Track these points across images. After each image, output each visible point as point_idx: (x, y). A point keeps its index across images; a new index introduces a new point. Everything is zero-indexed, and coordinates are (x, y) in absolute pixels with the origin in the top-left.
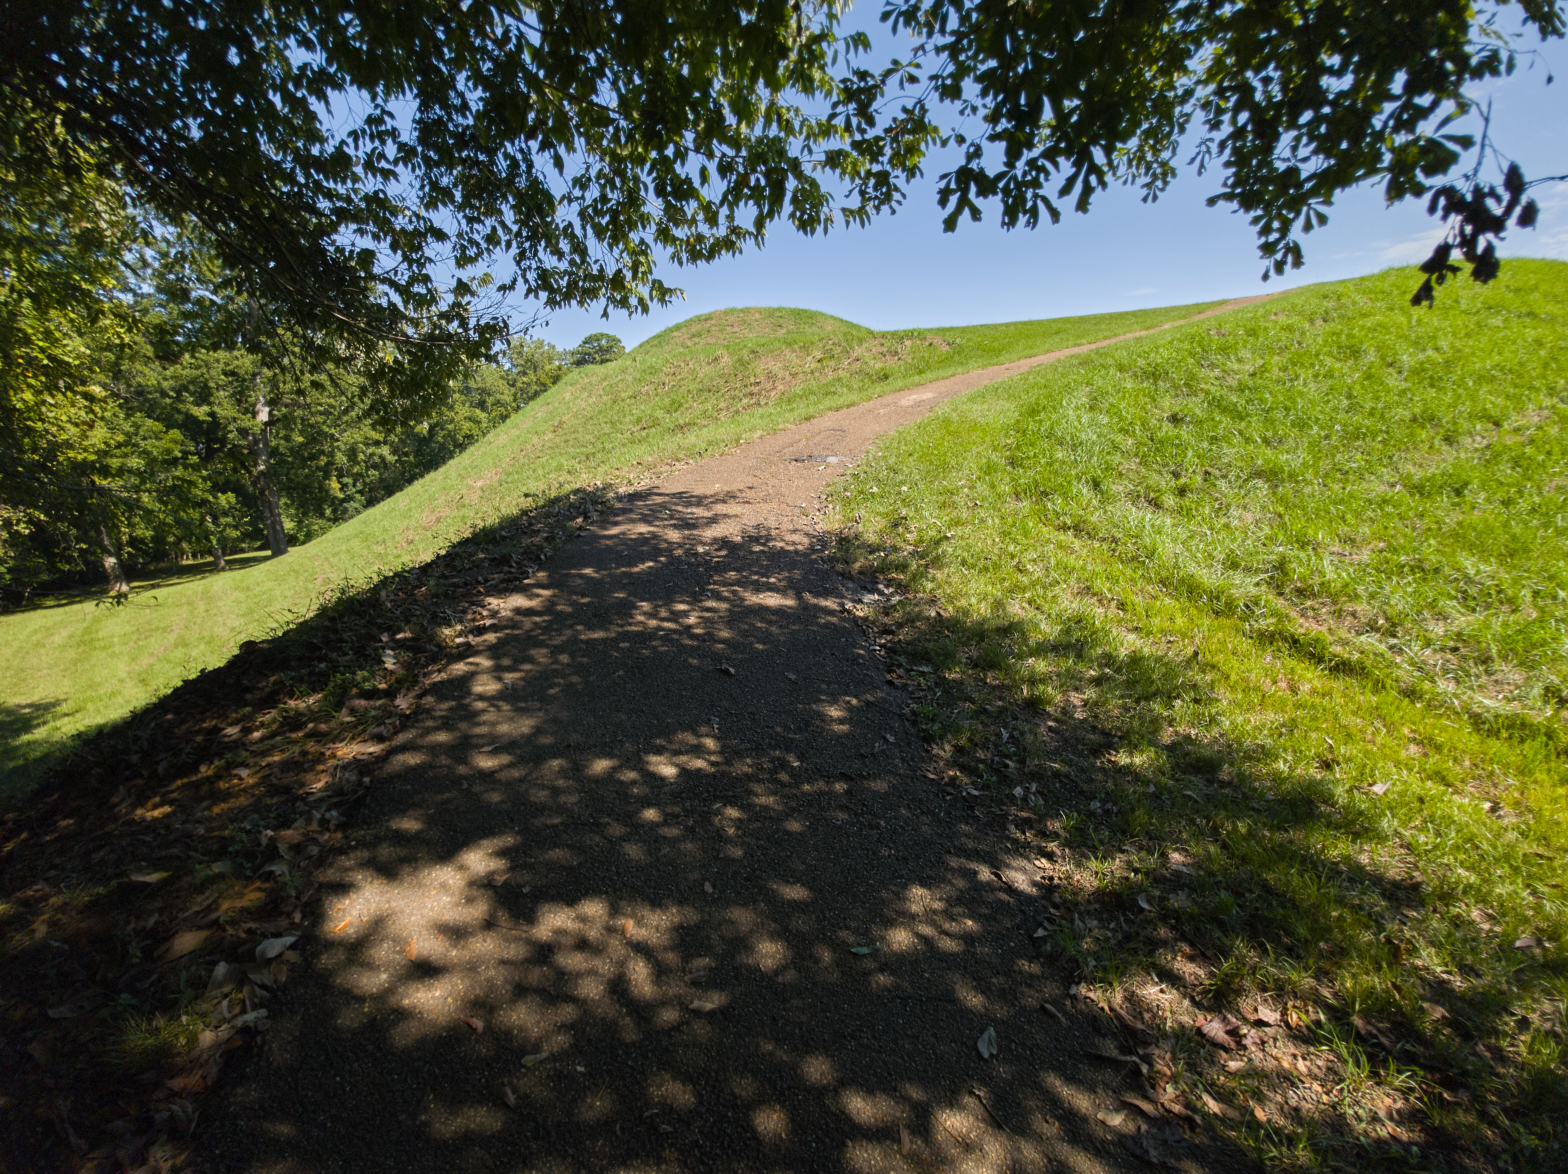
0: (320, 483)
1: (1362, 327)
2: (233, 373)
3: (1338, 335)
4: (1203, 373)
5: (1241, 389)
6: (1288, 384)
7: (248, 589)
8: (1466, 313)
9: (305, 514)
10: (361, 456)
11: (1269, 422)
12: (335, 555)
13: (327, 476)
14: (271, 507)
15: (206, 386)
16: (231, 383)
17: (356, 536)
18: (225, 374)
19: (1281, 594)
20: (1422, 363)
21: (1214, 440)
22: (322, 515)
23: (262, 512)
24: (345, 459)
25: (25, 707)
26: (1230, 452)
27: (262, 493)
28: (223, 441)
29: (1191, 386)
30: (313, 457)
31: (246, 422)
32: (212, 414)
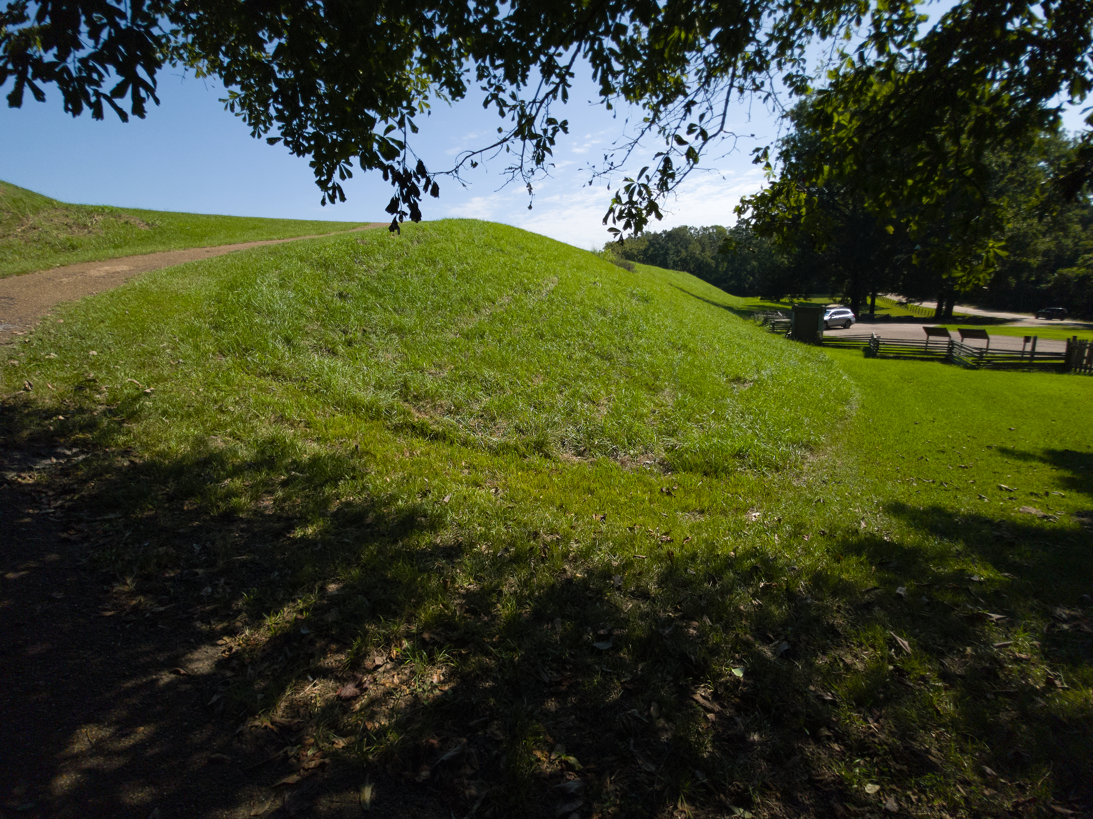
1: (436, 248)
3: (425, 251)
4: (356, 267)
5: (380, 278)
6: (404, 277)
8: (477, 246)
11: (396, 299)
19: (407, 401)
20: (462, 270)
21: (365, 310)
26: (376, 317)
29: (349, 275)
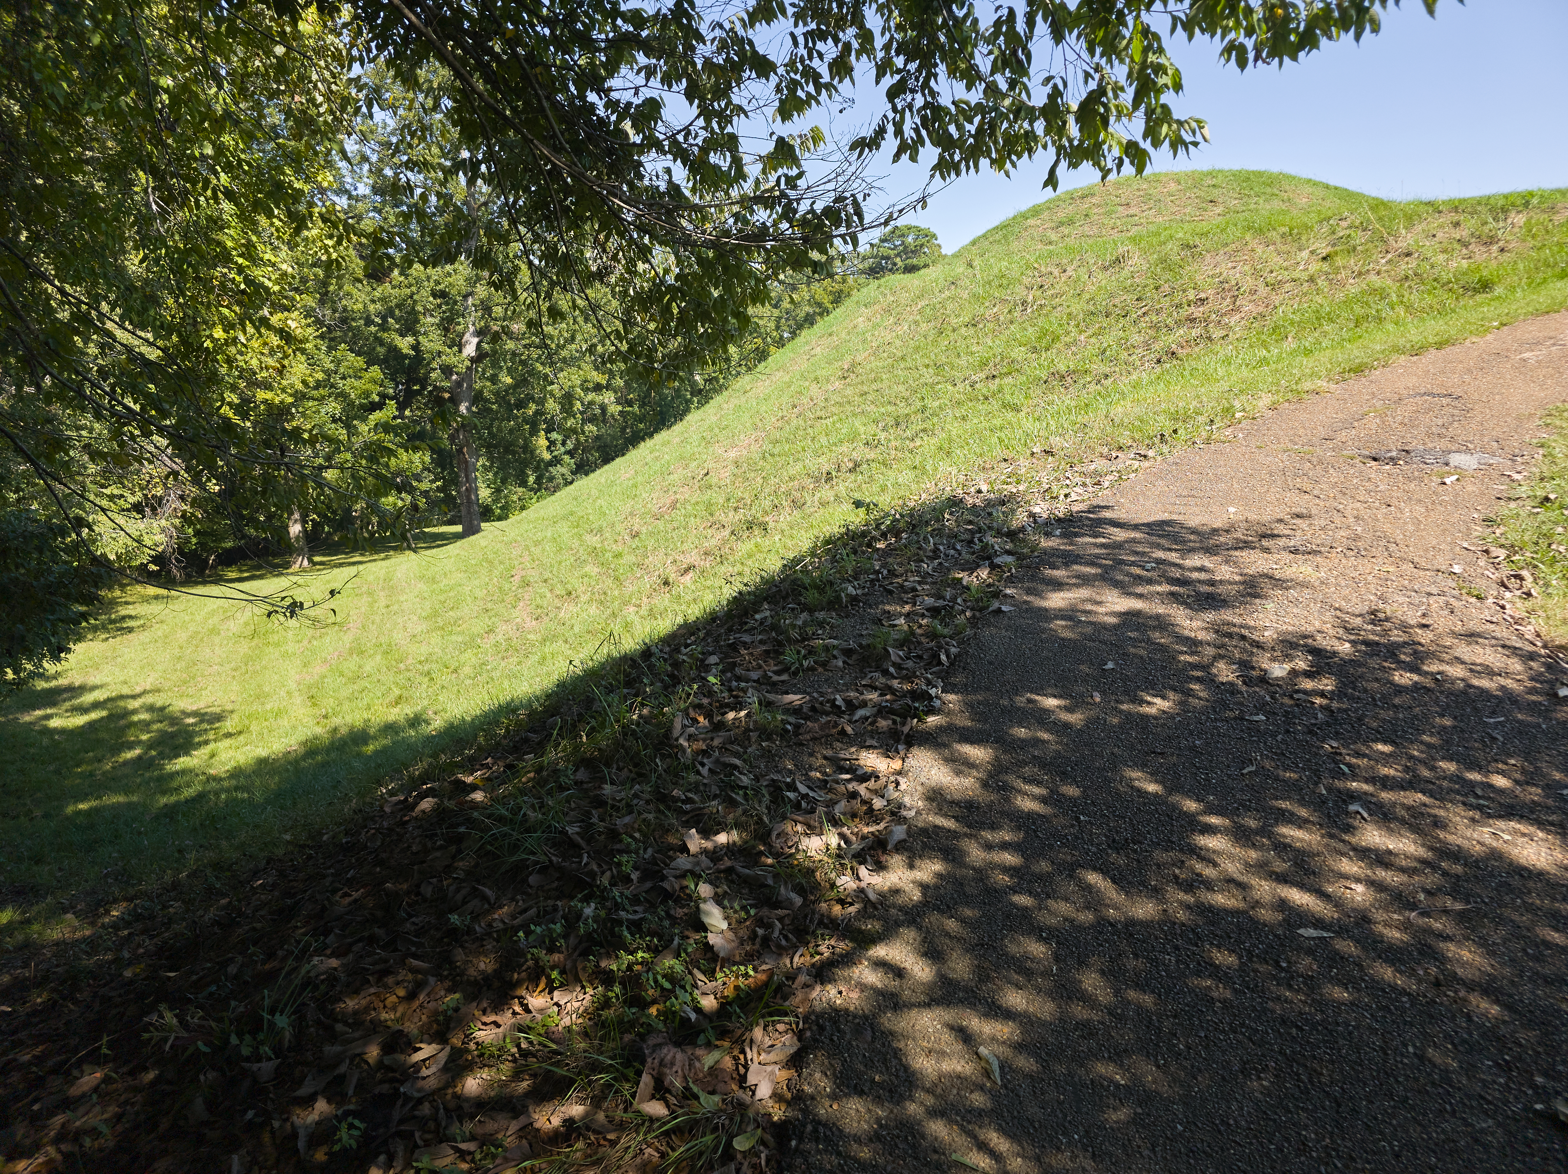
0: (525, 439)
2: (443, 294)
7: (433, 580)
9: (504, 481)
10: (578, 405)
12: (537, 543)
13: (534, 432)
14: (468, 469)
15: (413, 312)
16: (439, 306)
17: (565, 518)
18: (434, 295)
22: (523, 483)
23: (457, 476)
24: (558, 408)
25: (189, 715)
27: (460, 451)
28: (424, 382)
30: (521, 404)
31: (450, 358)
32: (416, 347)
